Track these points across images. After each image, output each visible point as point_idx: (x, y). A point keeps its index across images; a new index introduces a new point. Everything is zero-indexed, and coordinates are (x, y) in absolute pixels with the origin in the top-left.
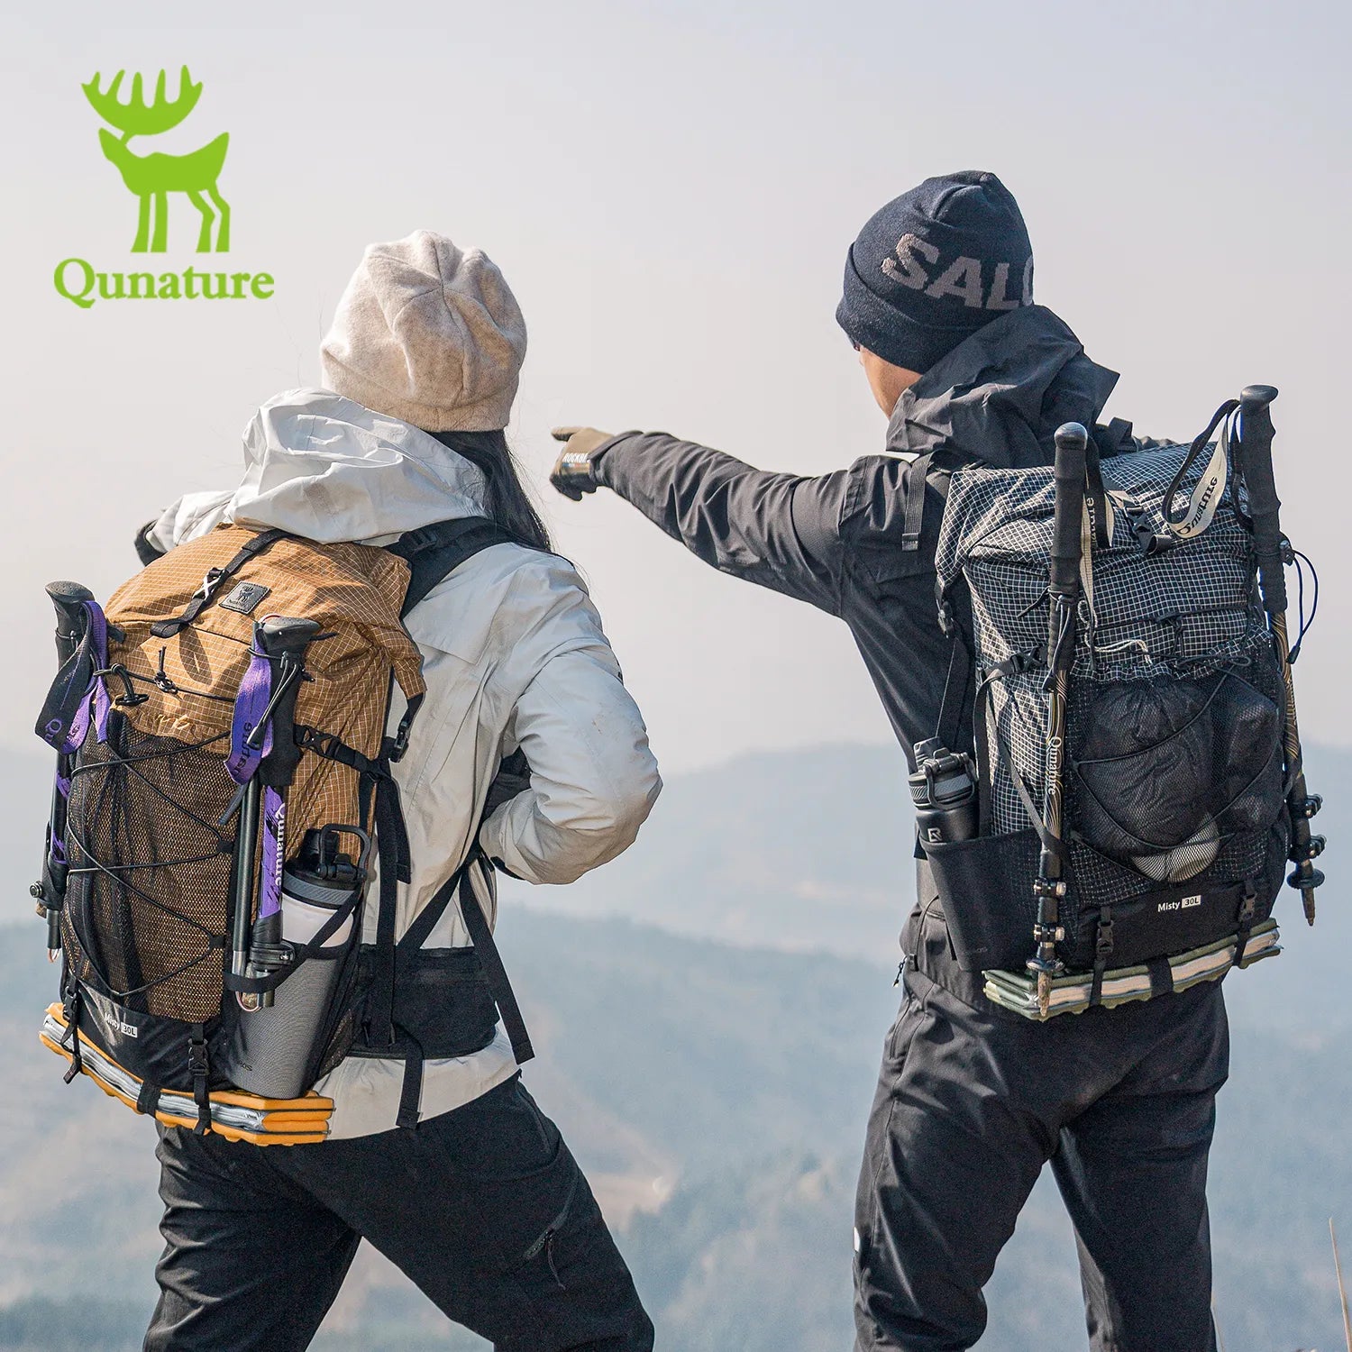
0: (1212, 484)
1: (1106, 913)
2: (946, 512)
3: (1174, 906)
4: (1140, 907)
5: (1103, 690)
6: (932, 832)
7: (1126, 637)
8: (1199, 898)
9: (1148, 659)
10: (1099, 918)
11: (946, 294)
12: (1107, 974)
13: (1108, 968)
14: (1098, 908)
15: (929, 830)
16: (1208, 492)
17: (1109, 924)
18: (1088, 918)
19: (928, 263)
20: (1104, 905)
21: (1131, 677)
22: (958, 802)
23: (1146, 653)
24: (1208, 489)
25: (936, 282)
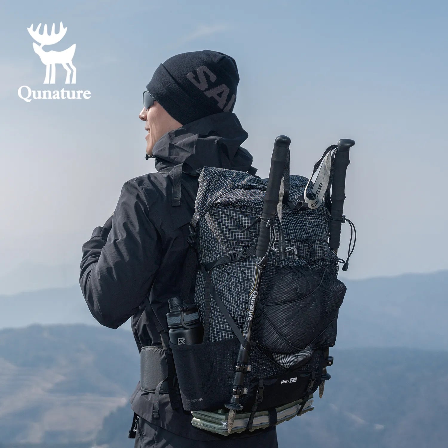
0: (320, 186)
1: (261, 383)
2: (199, 191)
3: (287, 381)
4: (274, 381)
5: (278, 270)
6: (180, 340)
7: (291, 246)
8: (296, 378)
9: (297, 258)
10: (258, 385)
11: (212, 97)
12: (256, 414)
13: (257, 411)
14: (258, 381)
15: (179, 339)
16: (318, 190)
17: (262, 388)
18: (253, 385)
19: (210, 81)
20: (261, 379)
21: (292, 264)
22: (192, 326)
23: (296, 255)
24: (318, 188)
25: (211, 90)
